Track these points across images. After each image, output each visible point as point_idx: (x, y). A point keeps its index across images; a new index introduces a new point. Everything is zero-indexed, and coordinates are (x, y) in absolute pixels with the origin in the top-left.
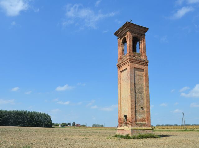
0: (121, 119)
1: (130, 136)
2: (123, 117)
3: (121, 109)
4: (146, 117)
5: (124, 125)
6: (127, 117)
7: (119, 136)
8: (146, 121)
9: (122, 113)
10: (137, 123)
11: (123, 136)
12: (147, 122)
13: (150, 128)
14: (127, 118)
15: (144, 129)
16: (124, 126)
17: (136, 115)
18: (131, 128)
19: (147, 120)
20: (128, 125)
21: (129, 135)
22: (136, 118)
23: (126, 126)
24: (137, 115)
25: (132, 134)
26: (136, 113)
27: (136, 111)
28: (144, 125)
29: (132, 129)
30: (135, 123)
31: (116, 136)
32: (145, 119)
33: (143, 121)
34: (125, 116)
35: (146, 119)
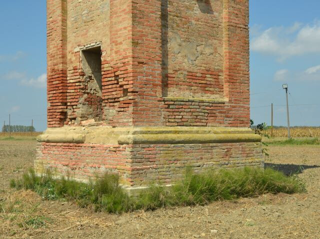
0: (64, 72)
1: (127, 187)
2: (77, 62)
3: (64, 10)
4: (225, 64)
5: (80, 110)
6: (106, 56)
7: (47, 182)
8: (226, 87)
9: (71, 37)
10: (173, 94)
11: (74, 185)
12: (231, 93)
13: (245, 132)
14: (105, 67)
15: (213, 136)
16: (84, 117)
17: (164, 41)
18: (128, 132)
19: (232, 80)
20: (110, 111)
21: (116, 178)
22: (164, 65)
23: (98, 116)
24: (172, 45)
25: (136, 174)
26: (164, 26)
27: (164, 16)
28: (212, 112)
29: (140, 137)
30: (159, 95)
31: (32, 183)
32: (216, 75)
33: (205, 88)
34: (93, 55)
35: (223, 77)
